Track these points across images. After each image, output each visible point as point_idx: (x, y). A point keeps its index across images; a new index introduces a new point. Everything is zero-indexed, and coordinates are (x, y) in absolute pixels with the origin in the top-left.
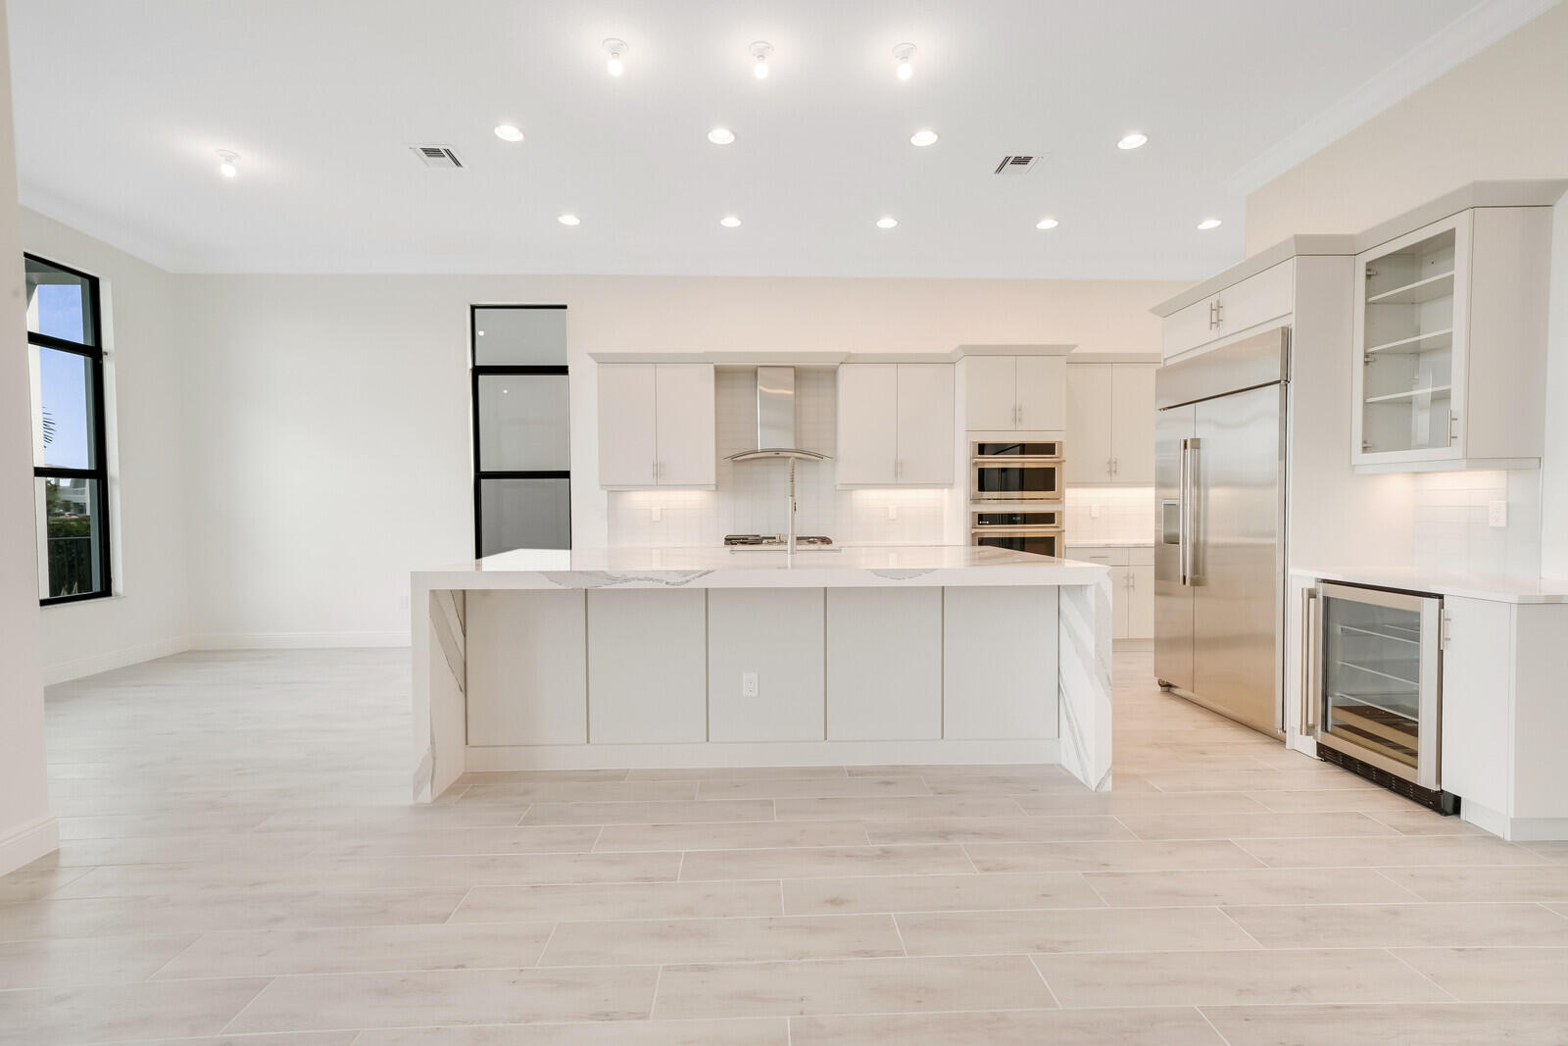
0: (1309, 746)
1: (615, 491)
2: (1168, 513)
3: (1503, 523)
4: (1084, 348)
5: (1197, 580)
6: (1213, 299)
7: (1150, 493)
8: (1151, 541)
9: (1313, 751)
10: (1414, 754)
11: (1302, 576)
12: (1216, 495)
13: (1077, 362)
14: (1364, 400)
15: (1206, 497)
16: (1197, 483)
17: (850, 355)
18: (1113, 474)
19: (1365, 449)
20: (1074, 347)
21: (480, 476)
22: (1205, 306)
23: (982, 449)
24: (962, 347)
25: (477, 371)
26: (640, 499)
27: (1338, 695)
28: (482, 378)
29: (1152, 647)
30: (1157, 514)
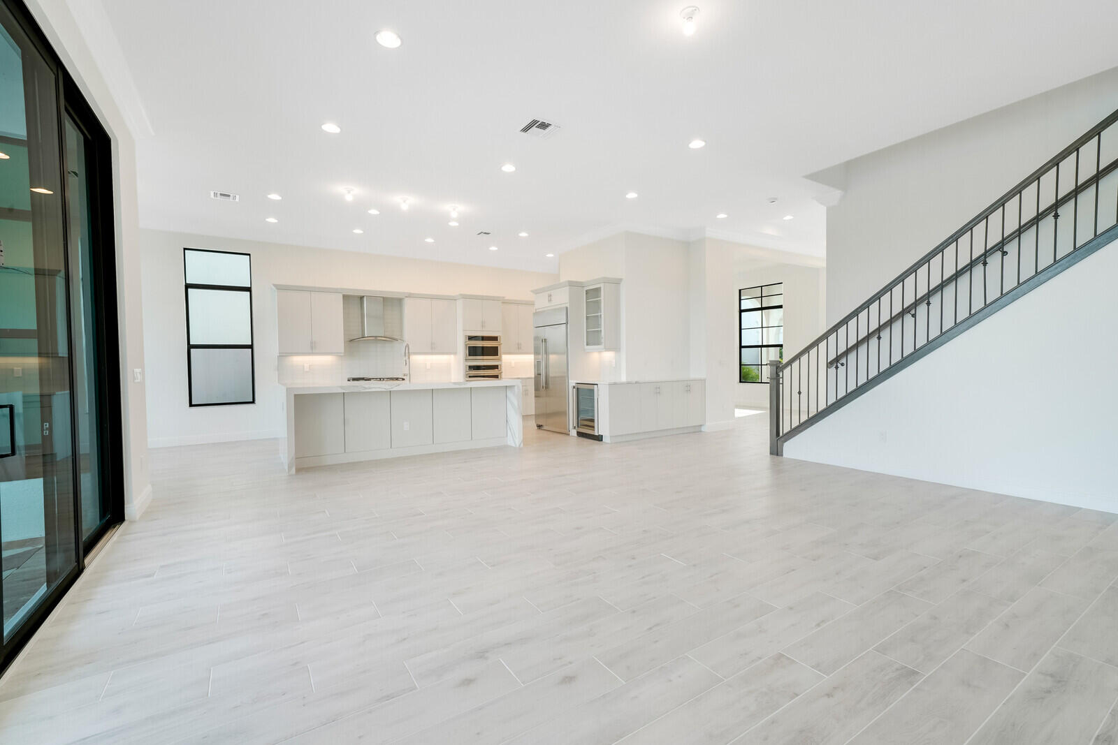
0: (574, 433)
1: (283, 356)
2: (538, 364)
4: (508, 297)
5: (547, 387)
6: (549, 292)
7: (532, 357)
8: (533, 376)
9: (576, 435)
10: (594, 427)
11: (572, 383)
12: (552, 357)
13: (505, 302)
14: (587, 331)
15: (549, 358)
16: (546, 353)
17: (411, 294)
18: (519, 349)
19: (587, 345)
21: (190, 347)
22: (546, 294)
23: (471, 338)
24: (461, 295)
25: (188, 286)
26: (297, 360)
27: (581, 416)
28: (189, 290)
29: (534, 417)
30: (535, 365)
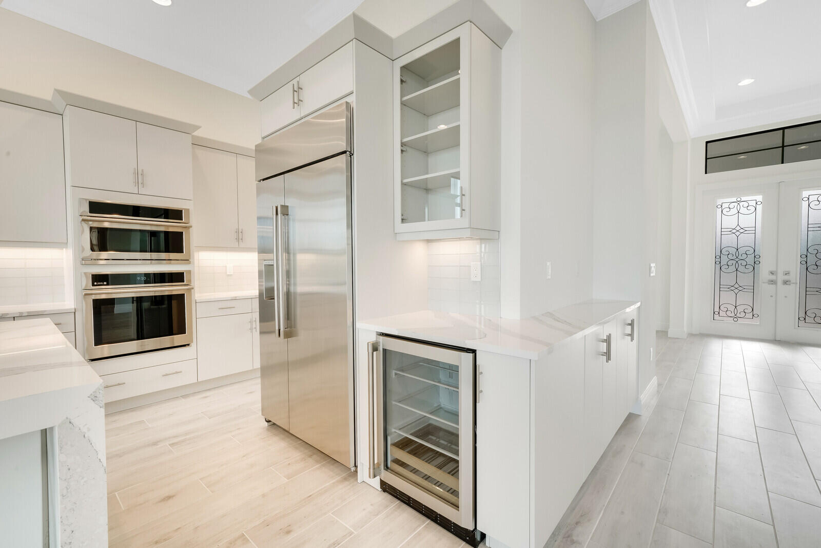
0: (376, 483)
2: (267, 272)
3: (479, 279)
6: (295, 82)
7: (255, 256)
8: (257, 293)
9: (378, 486)
11: (367, 332)
12: (303, 260)
14: (402, 182)
15: (295, 261)
18: (240, 240)
19: (403, 220)
20: (198, 127)
22: (288, 88)
23: (96, 207)
27: (393, 431)
30: (260, 273)
